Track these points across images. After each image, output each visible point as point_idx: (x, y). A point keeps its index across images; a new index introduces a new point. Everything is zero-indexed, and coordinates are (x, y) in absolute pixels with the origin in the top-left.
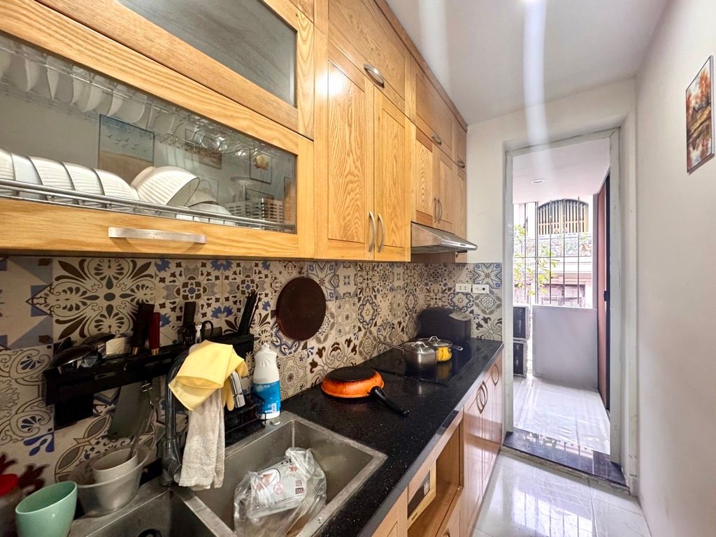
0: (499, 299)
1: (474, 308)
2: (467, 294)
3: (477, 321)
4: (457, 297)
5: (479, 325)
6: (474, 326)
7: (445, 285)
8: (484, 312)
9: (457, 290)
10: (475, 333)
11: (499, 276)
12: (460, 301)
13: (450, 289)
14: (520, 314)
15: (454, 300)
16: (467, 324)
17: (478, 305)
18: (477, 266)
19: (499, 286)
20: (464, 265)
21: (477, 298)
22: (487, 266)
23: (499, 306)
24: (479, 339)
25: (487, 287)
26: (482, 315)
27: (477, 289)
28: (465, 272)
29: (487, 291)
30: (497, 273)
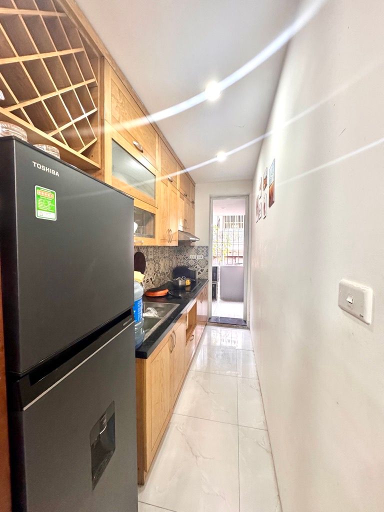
0: (207, 261)
1: (197, 265)
2: (194, 260)
3: (198, 271)
4: (190, 261)
5: (199, 273)
6: (197, 273)
7: (185, 256)
8: (201, 267)
9: (190, 258)
10: (198, 276)
11: (207, 251)
12: (191, 263)
13: (187, 257)
14: (215, 270)
15: (189, 262)
16: (195, 272)
17: (199, 264)
18: (199, 247)
19: (207, 256)
20: (193, 246)
21: (199, 261)
22: (203, 247)
23: (207, 264)
24: (199, 279)
25: (203, 256)
26: (200, 269)
27: (199, 257)
28: (194, 250)
29: (203, 258)
30: (207, 249)
